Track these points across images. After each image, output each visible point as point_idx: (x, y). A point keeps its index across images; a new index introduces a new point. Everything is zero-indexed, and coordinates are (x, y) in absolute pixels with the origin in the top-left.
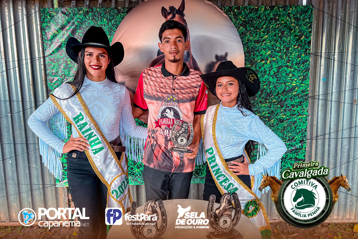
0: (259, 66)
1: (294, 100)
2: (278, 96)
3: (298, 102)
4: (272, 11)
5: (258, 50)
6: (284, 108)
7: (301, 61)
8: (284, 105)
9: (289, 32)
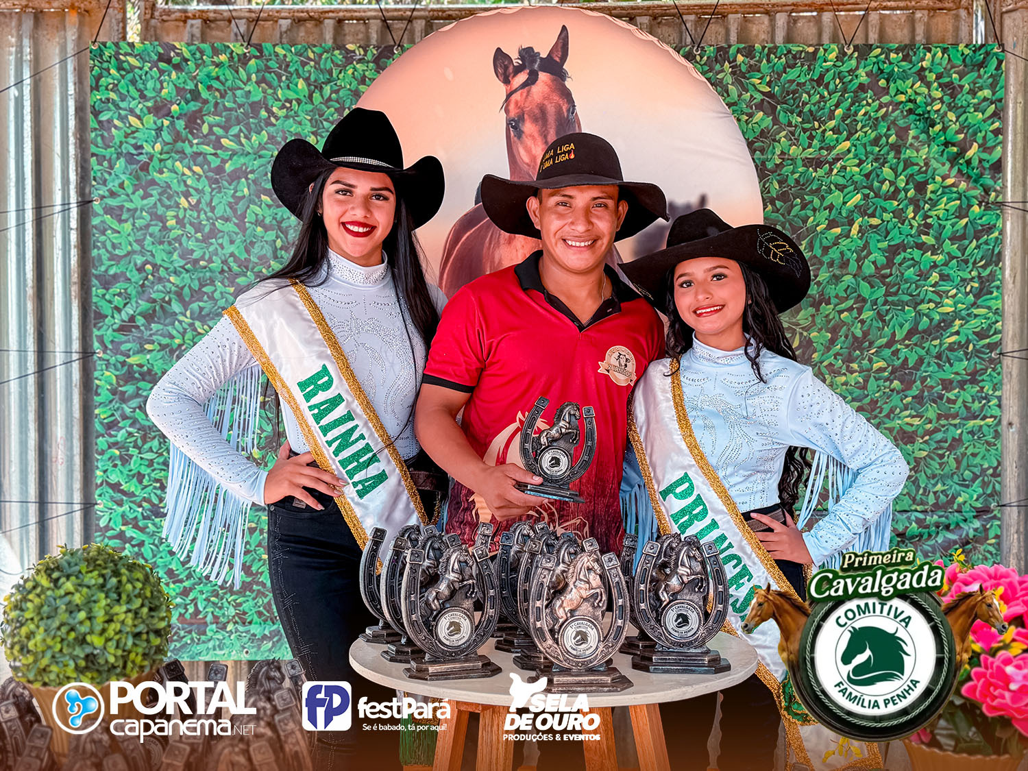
0: (821, 243)
1: (951, 365)
2: (893, 348)
3: (965, 369)
4: (863, 62)
5: (818, 190)
6: (914, 391)
7: (970, 231)
8: (915, 382)
9: (922, 132)
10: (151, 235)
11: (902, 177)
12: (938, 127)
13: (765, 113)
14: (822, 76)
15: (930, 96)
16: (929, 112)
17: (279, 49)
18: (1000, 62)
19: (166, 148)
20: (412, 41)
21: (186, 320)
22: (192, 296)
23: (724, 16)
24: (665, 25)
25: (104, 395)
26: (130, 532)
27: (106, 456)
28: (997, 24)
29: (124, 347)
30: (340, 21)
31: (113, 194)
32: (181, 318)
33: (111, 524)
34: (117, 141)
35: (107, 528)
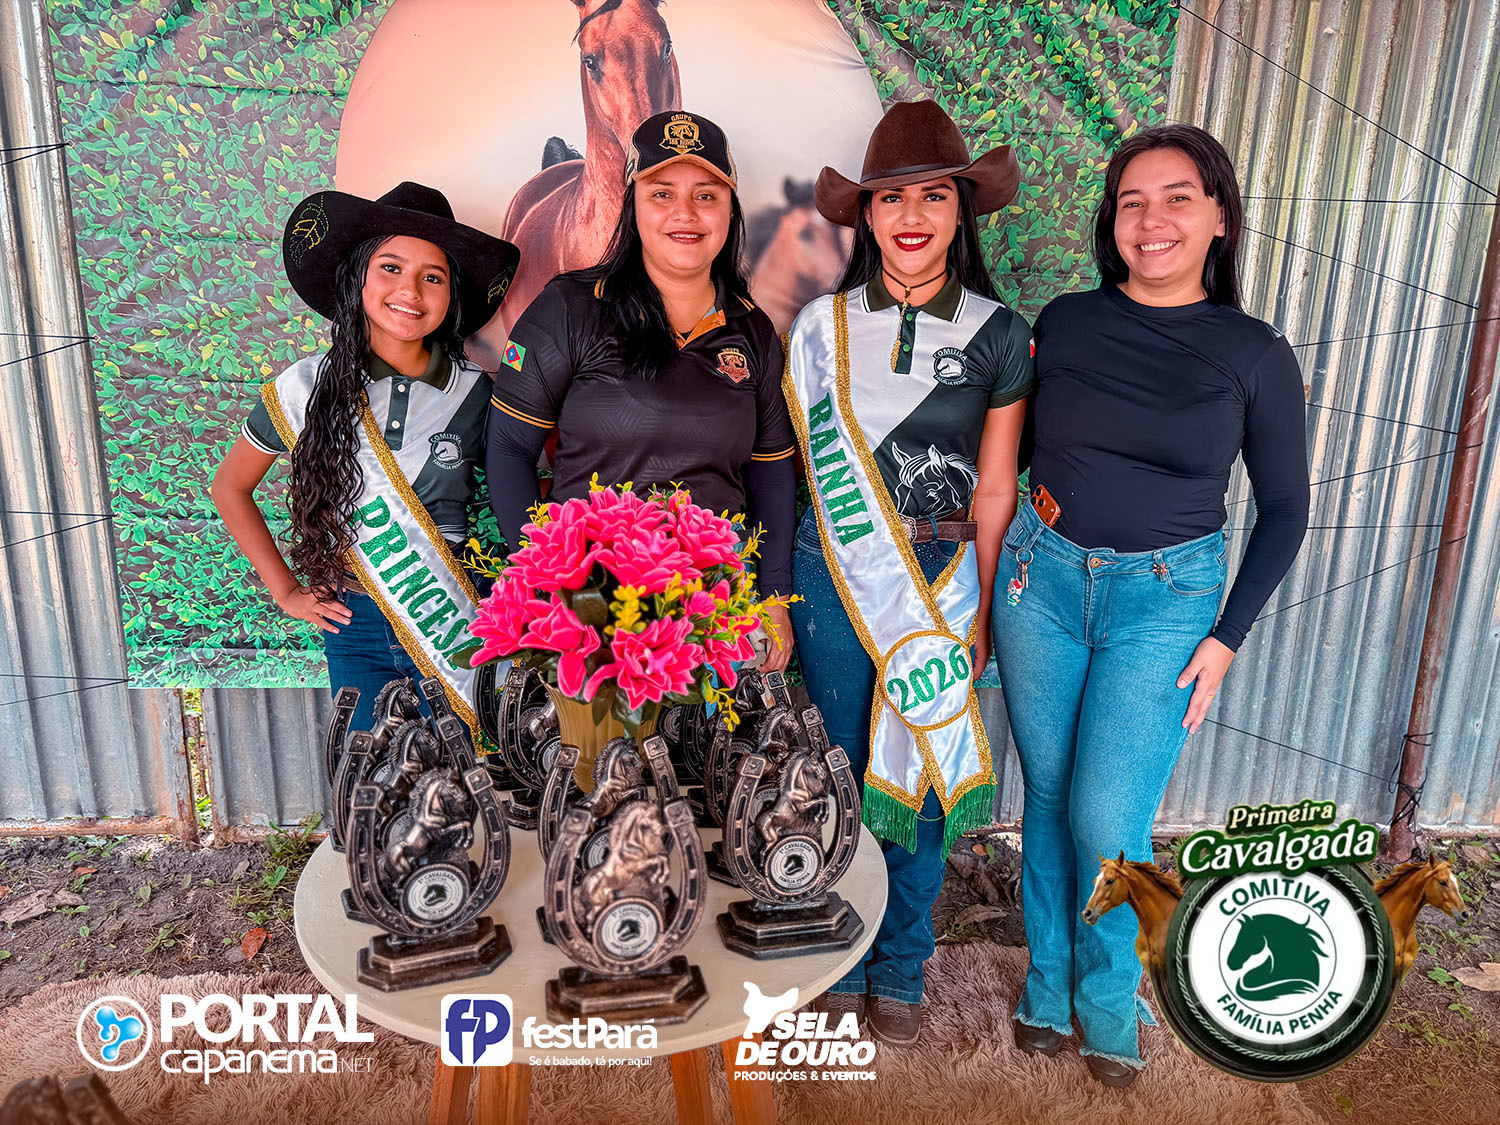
9: (1079, 104)
10: (145, 192)
11: (1051, 158)
12: (1096, 99)
13: (901, 69)
14: (969, 26)
15: (1090, 59)
16: (1087, 79)
18: (1173, 21)
19: (153, 78)
21: (199, 300)
22: (204, 270)
25: (108, 390)
26: (157, 548)
27: (119, 462)
29: (126, 332)
31: (90, 136)
32: (193, 297)
33: (134, 538)
34: (88, 64)
35: (130, 543)
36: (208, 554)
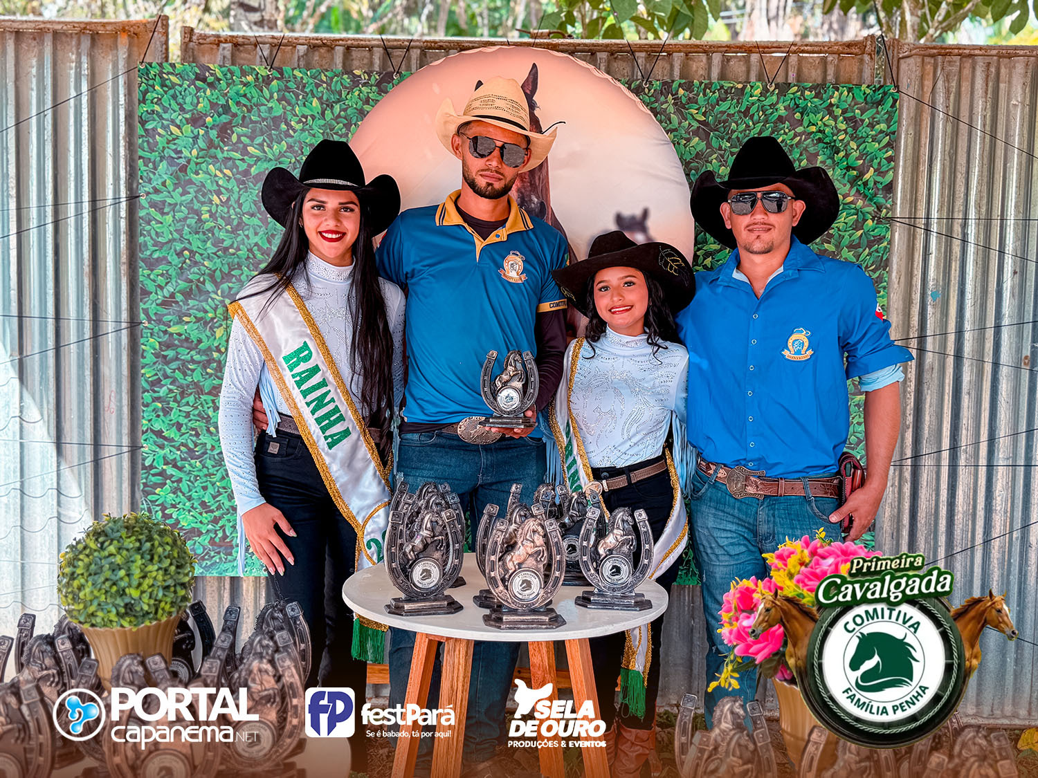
4: (782, 98)
7: (864, 241)
9: (829, 158)
10: (188, 226)
12: (842, 154)
13: (700, 139)
14: (748, 109)
15: (836, 127)
16: (835, 141)
17: (296, 72)
18: (895, 101)
19: (201, 154)
20: (409, 68)
21: (217, 297)
22: (223, 278)
23: (669, 54)
24: (621, 59)
25: (150, 358)
26: (170, 470)
27: (151, 408)
28: (894, 68)
29: (166, 319)
30: (348, 48)
31: (157, 191)
32: (213, 296)
33: (155, 464)
34: (160, 146)
35: (151, 467)
36: (206, 475)
